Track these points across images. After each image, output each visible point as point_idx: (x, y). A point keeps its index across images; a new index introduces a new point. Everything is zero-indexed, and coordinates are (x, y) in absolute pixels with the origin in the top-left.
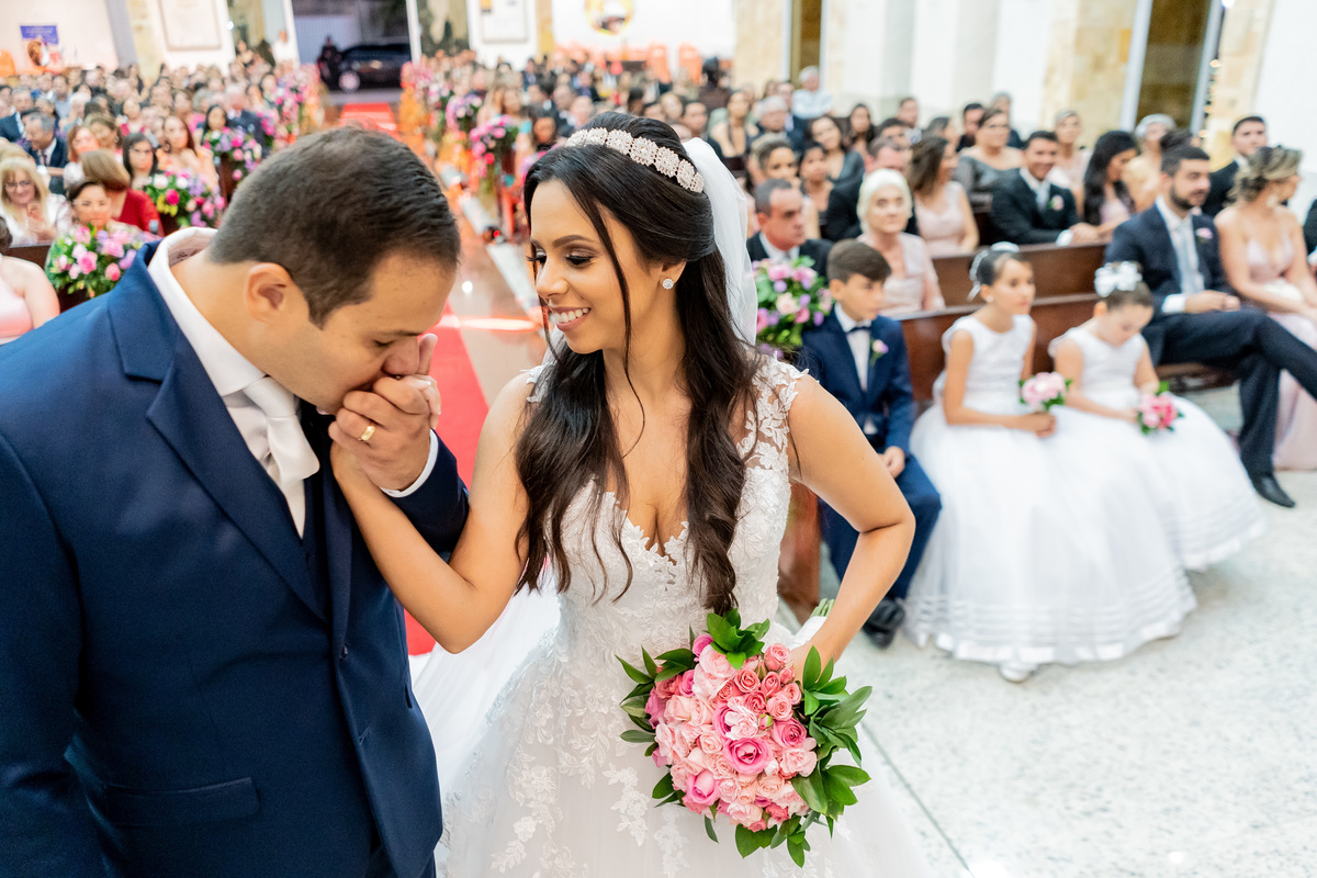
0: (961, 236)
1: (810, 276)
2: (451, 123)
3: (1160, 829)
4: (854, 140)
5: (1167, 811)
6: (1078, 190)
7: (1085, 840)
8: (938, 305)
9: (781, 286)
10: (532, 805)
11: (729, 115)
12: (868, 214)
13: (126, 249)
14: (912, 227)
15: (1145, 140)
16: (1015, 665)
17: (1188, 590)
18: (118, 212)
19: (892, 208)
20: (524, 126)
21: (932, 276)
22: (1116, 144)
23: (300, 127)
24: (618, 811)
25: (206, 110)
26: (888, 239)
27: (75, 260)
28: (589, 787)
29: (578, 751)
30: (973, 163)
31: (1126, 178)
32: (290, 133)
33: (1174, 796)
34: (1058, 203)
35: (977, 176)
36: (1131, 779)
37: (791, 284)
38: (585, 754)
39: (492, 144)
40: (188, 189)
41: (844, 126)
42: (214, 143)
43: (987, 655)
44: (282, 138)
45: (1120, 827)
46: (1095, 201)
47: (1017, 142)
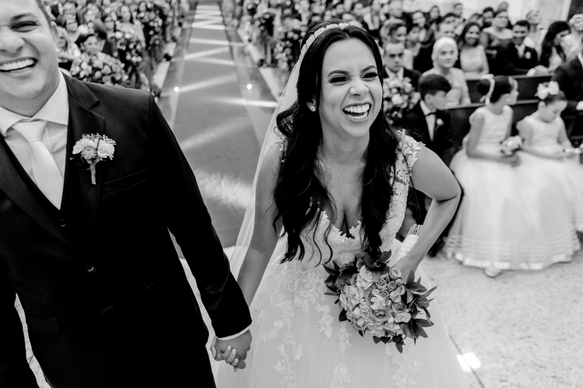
0: (480, 70)
1: (408, 86)
2: (245, 11)
3: (555, 348)
4: (431, 23)
5: (559, 340)
6: (539, 50)
7: (520, 350)
8: (467, 102)
9: (395, 91)
10: (283, 316)
11: (372, 10)
12: (437, 59)
13: (104, 64)
14: (458, 65)
15: (573, 26)
16: (491, 269)
17: (577, 241)
18: (101, 48)
19: (448, 56)
20: (278, 13)
21: (465, 88)
22: (559, 27)
23: (179, 12)
24: (320, 323)
25: (138, 3)
26: (446, 70)
27: (82, 69)
28: (306, 313)
29: (302, 297)
30: (489, 35)
31: (563, 44)
32: (174, 15)
33: (563, 334)
34: (528, 55)
35: (490, 41)
36: (543, 324)
37: (400, 90)
38: (305, 299)
39: (264, 22)
40: (130, 39)
41: (427, 16)
42: (142, 18)
43: (479, 264)
44: (170, 17)
45: (536, 345)
46: (547, 55)
47: (510, 26)
